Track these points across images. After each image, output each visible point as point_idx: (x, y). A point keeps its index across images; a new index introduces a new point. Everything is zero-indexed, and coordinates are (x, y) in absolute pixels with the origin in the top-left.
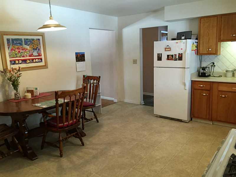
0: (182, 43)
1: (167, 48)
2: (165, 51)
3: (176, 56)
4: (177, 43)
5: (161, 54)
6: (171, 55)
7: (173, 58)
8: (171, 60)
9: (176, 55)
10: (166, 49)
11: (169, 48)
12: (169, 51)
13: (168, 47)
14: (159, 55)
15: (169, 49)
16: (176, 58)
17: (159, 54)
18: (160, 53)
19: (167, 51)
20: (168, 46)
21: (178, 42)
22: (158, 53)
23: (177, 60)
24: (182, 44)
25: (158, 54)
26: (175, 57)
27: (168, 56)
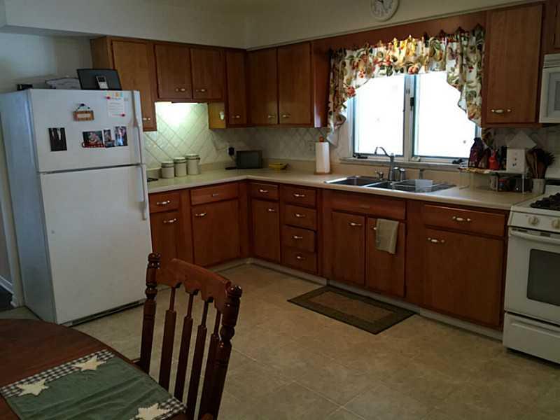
0: (123, 98)
1: (82, 112)
2: (76, 118)
3: (109, 134)
4: (108, 98)
5: (63, 130)
6: (93, 132)
7: (101, 138)
8: (96, 145)
9: (109, 131)
10: (79, 116)
11: (86, 112)
12: (87, 119)
13: (82, 109)
14: (56, 134)
15: (89, 115)
16: (109, 141)
17: (55, 130)
18: (59, 126)
19: (82, 119)
20: (83, 105)
21: (111, 97)
22: (52, 127)
23: (114, 146)
24: (122, 101)
25: (50, 129)
26: (107, 136)
27: (86, 135)
